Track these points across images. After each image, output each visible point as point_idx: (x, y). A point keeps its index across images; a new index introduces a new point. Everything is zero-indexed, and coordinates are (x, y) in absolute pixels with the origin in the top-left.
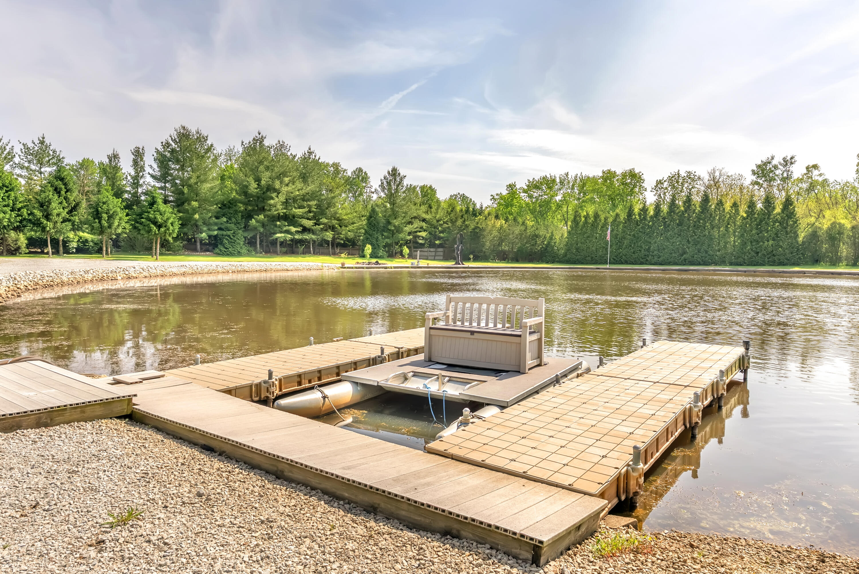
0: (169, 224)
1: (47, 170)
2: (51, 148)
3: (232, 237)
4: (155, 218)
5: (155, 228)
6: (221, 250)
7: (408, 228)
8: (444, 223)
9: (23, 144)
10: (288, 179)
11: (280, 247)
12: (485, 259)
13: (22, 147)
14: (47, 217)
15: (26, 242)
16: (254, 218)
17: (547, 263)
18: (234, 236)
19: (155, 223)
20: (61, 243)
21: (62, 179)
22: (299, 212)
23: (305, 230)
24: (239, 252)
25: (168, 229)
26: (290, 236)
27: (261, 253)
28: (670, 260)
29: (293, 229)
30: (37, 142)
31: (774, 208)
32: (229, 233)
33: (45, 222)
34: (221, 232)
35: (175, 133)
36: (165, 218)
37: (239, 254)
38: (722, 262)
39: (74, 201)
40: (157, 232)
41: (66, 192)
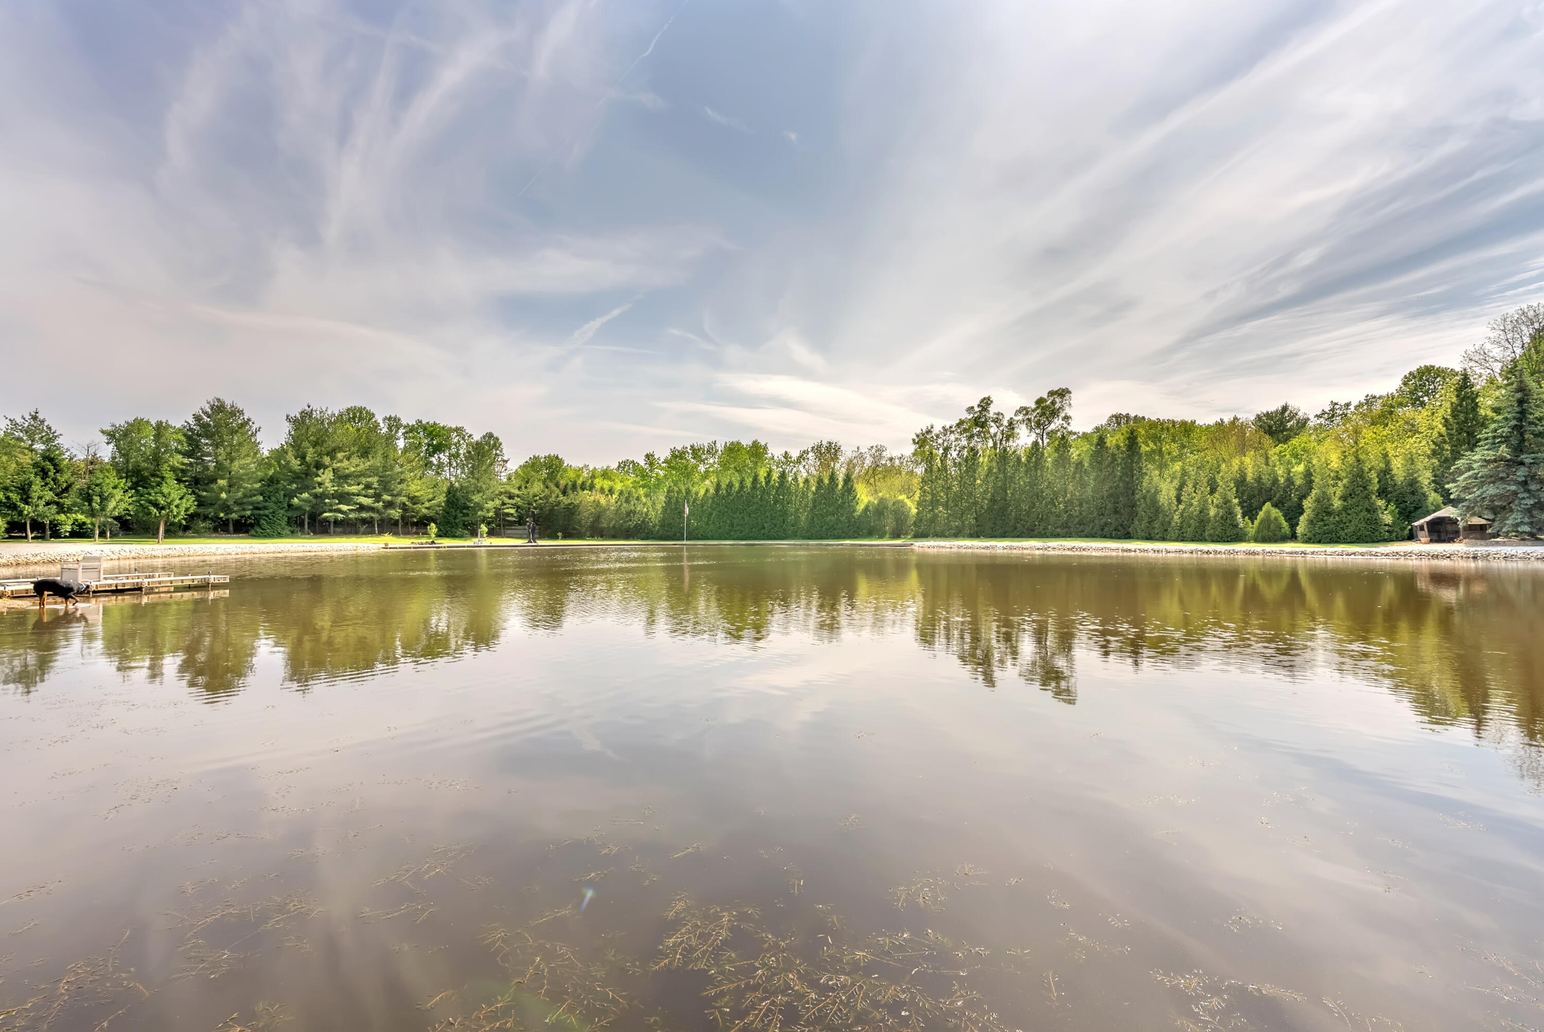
0: (173, 507)
1: (40, 447)
2: (46, 424)
3: (271, 517)
4: (156, 500)
5: (155, 510)
6: (256, 532)
7: (490, 505)
8: (540, 499)
9: (10, 420)
10: (344, 454)
11: (334, 527)
12: (580, 536)
13: (9, 423)
14: (26, 501)
15: (6, 526)
16: (297, 497)
17: (643, 539)
18: (274, 516)
19: (156, 505)
20: (47, 527)
21: (51, 460)
22: (354, 489)
23: (362, 508)
24: (279, 533)
25: (172, 511)
26: (342, 516)
27: (309, 534)
28: (751, 535)
29: (344, 508)
30: (27, 417)
31: (837, 485)
32: (266, 512)
33: (22, 505)
34: (257, 512)
35: (208, 405)
36: (169, 501)
37: (280, 535)
38: (794, 536)
39: (67, 482)
40: (158, 515)
41: (55, 473)
